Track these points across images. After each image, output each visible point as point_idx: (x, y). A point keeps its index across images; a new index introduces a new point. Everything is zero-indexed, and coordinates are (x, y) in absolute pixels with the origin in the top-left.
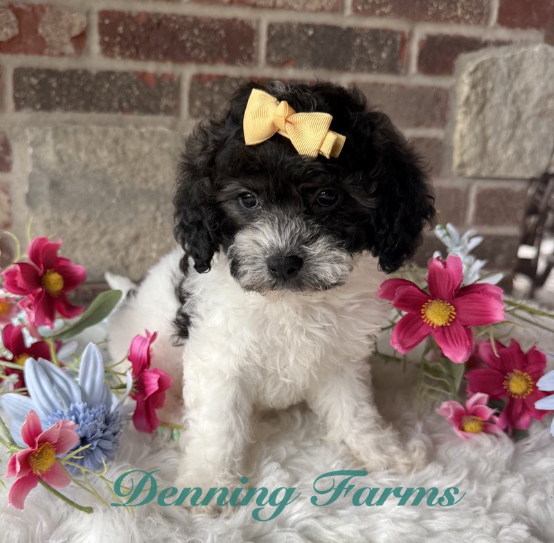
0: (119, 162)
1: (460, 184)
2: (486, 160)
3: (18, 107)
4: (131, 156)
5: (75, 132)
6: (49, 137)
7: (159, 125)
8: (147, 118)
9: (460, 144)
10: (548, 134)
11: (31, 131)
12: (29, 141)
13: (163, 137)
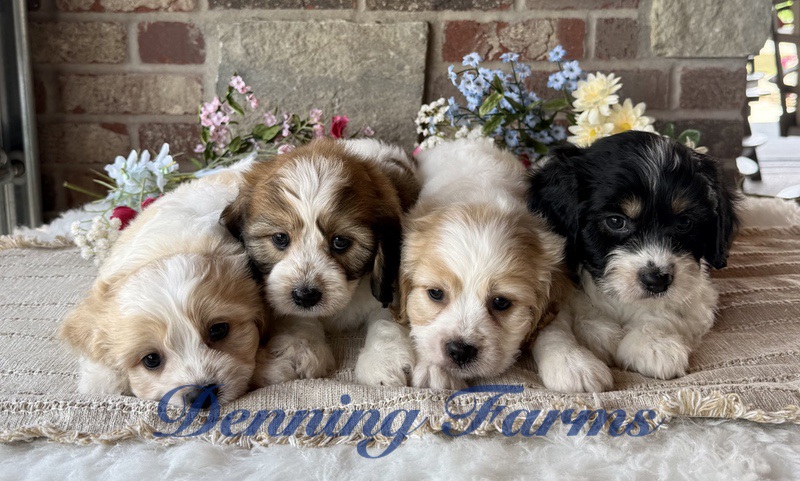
0: (299, 53)
1: (660, 65)
2: (688, 39)
3: (212, 6)
4: (311, 47)
5: (261, 27)
6: (237, 33)
7: (337, 18)
8: (327, 12)
9: (657, 23)
10: (764, 8)
11: (222, 27)
12: (219, 37)
13: (341, 29)
